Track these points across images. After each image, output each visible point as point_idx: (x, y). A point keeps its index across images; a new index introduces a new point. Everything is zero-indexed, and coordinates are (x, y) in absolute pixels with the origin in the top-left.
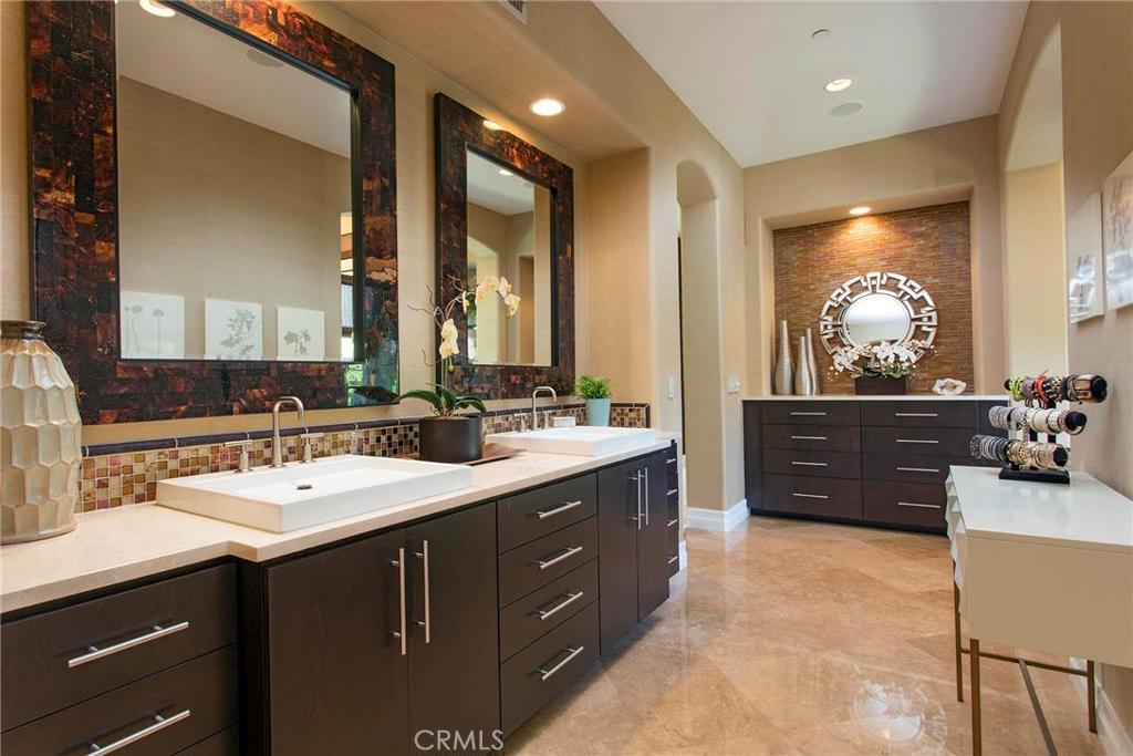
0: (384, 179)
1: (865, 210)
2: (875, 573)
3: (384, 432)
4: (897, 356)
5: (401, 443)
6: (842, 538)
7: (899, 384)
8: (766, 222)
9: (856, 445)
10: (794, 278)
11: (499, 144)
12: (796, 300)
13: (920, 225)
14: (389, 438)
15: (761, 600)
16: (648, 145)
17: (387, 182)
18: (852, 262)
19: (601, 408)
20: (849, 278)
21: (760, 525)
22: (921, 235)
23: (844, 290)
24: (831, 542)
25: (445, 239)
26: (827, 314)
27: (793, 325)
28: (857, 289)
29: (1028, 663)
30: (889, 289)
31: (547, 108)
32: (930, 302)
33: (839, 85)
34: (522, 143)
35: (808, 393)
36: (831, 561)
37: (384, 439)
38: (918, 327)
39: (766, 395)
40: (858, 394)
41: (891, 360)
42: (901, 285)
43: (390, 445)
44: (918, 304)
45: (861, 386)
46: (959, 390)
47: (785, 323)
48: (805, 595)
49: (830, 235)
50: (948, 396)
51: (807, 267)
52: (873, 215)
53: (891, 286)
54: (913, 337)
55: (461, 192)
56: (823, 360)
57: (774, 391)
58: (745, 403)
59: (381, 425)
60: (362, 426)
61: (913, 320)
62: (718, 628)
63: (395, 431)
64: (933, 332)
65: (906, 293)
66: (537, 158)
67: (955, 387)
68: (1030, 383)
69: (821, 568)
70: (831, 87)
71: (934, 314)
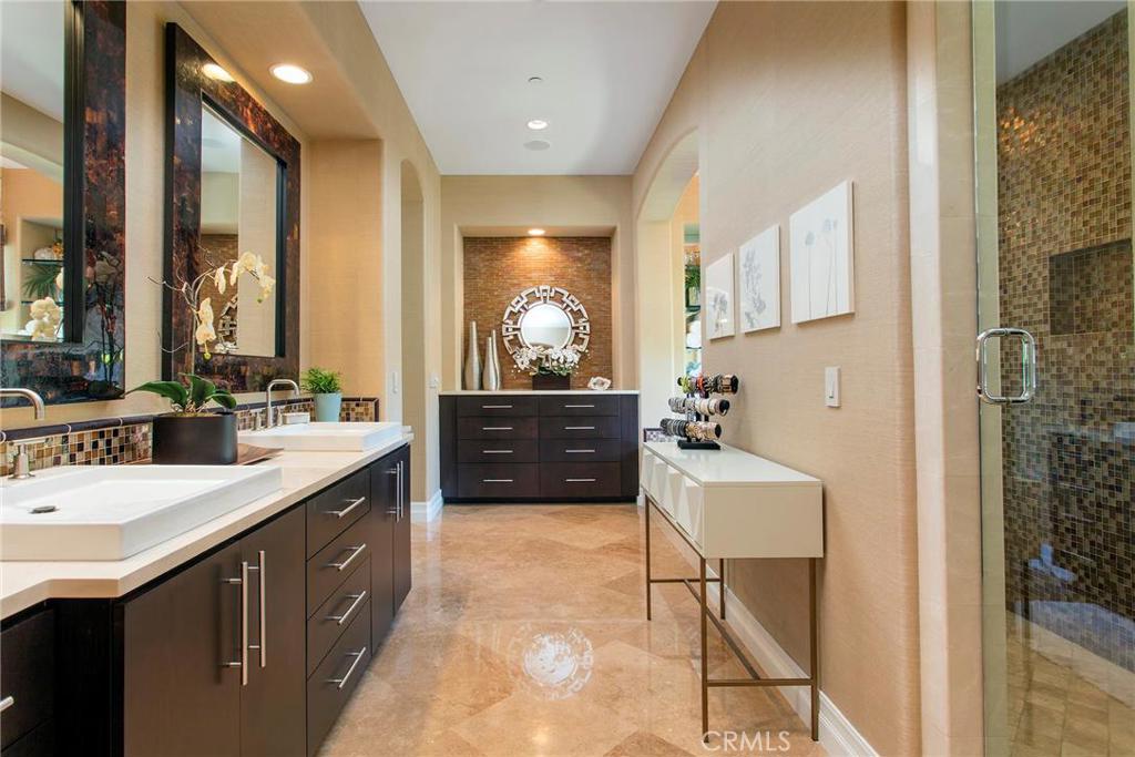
0: (112, 114)
1: (540, 232)
2: (561, 539)
3: (102, 435)
4: (565, 358)
5: (122, 449)
6: (526, 515)
7: (564, 382)
8: (460, 229)
9: (535, 434)
10: (480, 282)
11: (234, 100)
12: (483, 304)
13: (578, 251)
14: (109, 442)
15: (485, 577)
16: (382, 137)
17: (115, 117)
18: (529, 275)
19: (332, 402)
20: (526, 288)
21: (456, 512)
22: (579, 259)
23: (522, 298)
24: (522, 519)
25: (178, 199)
26: (508, 318)
27: (482, 325)
28: (532, 298)
29: (690, 581)
30: (556, 300)
31: (291, 74)
32: (585, 315)
33: (537, 125)
34: (255, 104)
35: (494, 388)
36: (525, 534)
37: (102, 444)
38: (577, 334)
39: (458, 391)
40: (534, 389)
41: (561, 361)
42: (564, 299)
43: (109, 452)
44: (577, 315)
45: (538, 382)
46: (606, 386)
47: (474, 324)
48: (518, 566)
49: (511, 249)
50: (599, 391)
51: (492, 274)
52: (545, 237)
53: (558, 298)
54: (573, 342)
55: (195, 146)
56: (506, 359)
57: (464, 387)
58: (440, 396)
59: (99, 427)
60: (77, 427)
61: (573, 328)
62: (458, 608)
63: (116, 433)
64: (587, 338)
65: (568, 306)
66: (269, 125)
67: (603, 384)
68: (694, 381)
69: (520, 542)
70: (531, 125)
71: (588, 325)
